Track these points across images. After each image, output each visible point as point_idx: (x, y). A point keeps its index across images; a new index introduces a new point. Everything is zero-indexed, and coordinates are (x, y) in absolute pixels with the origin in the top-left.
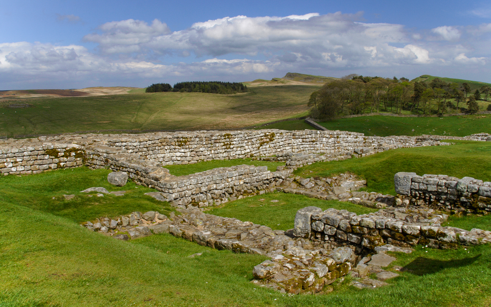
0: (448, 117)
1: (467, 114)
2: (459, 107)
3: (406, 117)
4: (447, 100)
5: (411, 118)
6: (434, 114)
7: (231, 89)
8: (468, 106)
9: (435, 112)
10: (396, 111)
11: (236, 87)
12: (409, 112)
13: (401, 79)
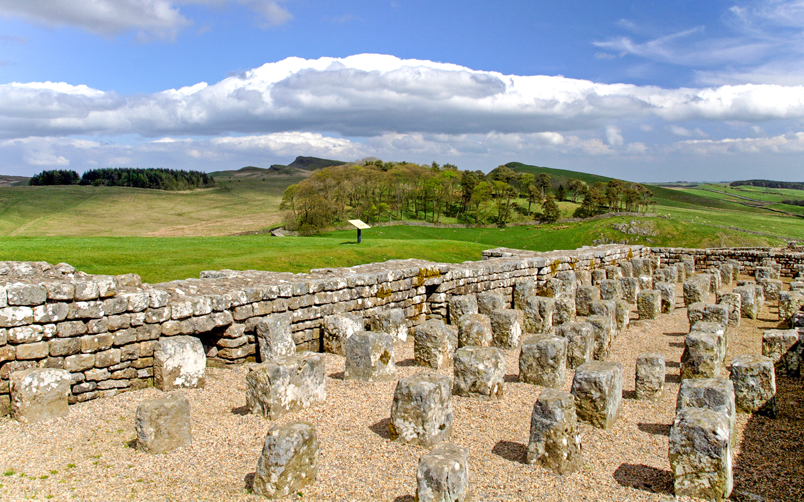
0: (513, 228)
1: (542, 223)
2: (532, 212)
3: (447, 229)
4: (512, 201)
5: (455, 229)
6: (492, 223)
7: (185, 181)
8: (544, 209)
9: (493, 220)
10: (431, 219)
11: (194, 178)
12: (453, 220)
13: (445, 166)
